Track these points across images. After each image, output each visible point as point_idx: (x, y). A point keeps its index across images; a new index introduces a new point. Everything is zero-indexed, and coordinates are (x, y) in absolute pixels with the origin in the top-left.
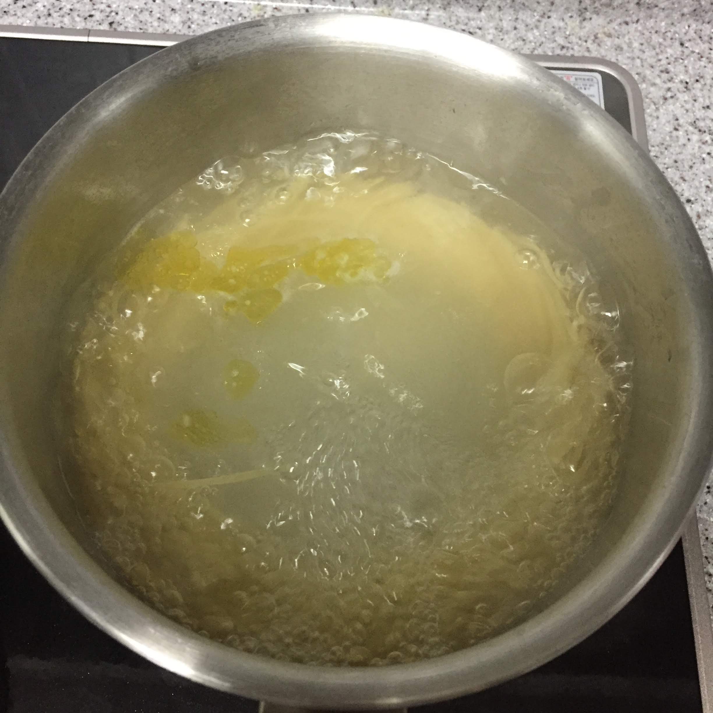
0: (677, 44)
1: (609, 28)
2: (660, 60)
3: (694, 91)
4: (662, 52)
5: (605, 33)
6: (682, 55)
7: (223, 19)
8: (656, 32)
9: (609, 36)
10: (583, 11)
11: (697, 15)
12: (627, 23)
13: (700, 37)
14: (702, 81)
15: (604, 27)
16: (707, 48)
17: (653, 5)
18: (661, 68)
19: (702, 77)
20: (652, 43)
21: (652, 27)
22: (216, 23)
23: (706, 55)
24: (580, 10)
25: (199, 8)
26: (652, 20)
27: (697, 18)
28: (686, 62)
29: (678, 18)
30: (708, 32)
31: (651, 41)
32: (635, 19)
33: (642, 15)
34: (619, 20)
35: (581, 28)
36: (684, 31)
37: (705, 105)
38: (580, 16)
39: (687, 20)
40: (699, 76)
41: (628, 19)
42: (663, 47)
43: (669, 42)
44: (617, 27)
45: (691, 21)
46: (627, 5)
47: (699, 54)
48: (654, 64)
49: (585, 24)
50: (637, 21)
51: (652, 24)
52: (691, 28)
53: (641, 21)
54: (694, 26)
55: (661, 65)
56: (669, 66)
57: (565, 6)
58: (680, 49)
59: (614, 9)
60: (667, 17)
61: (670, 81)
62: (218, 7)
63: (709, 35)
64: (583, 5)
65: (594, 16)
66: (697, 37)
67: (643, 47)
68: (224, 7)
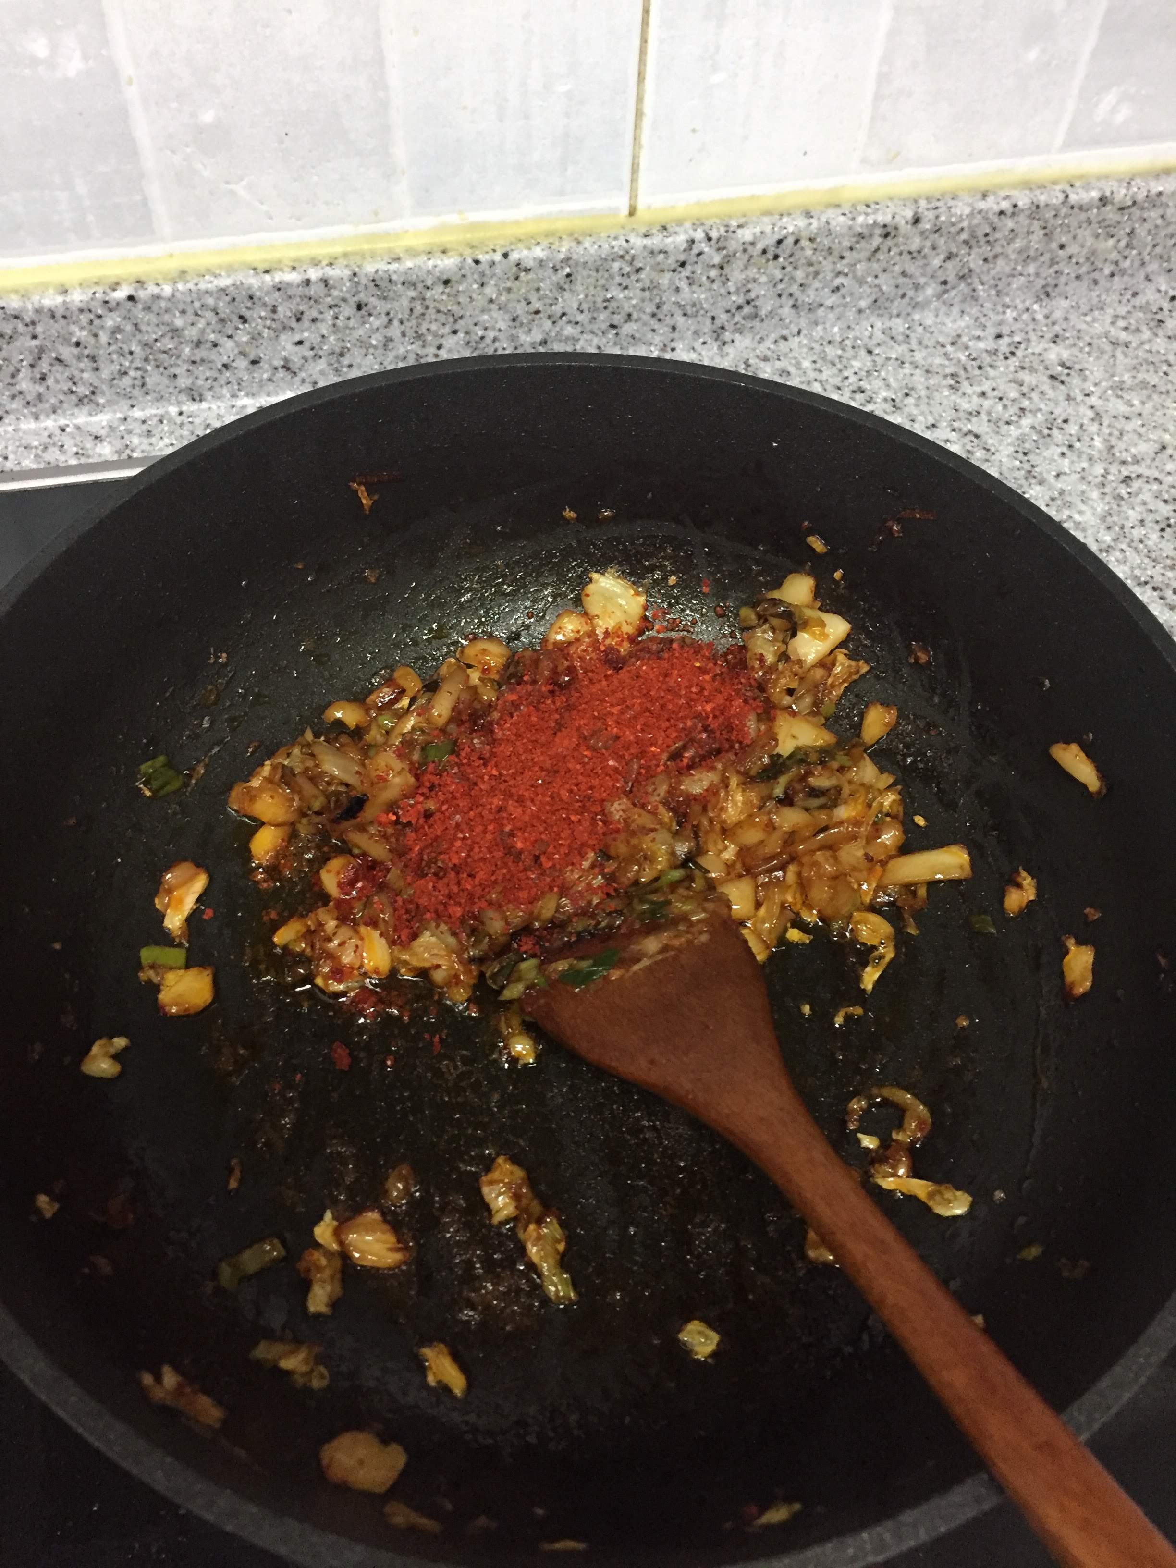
0: (863, 352)
1: (762, 349)
2: (847, 378)
3: (906, 410)
4: (846, 367)
5: (758, 357)
6: (875, 366)
7: (181, 436)
8: (829, 342)
9: (766, 359)
10: (719, 331)
11: (879, 308)
12: (785, 338)
13: (892, 338)
14: (913, 393)
15: (754, 350)
16: (906, 350)
17: (815, 305)
18: (851, 388)
19: (912, 389)
20: (829, 358)
21: (821, 337)
22: (172, 445)
23: (908, 359)
24: (715, 332)
25: (139, 429)
26: (819, 328)
27: (880, 312)
28: (883, 374)
29: (855, 319)
30: (901, 329)
31: (826, 355)
32: (795, 330)
33: (803, 323)
34: (773, 336)
35: (722, 356)
36: (867, 334)
37: (929, 424)
38: (716, 340)
39: (867, 318)
40: (907, 388)
41: (785, 332)
42: (845, 361)
43: (850, 352)
44: (772, 347)
45: (873, 319)
46: (780, 311)
47: (897, 359)
48: (840, 385)
49: (728, 349)
50: (799, 333)
51: (821, 334)
52: (875, 329)
53: (804, 332)
54: (879, 324)
55: (850, 384)
56: (862, 383)
57: (693, 328)
58: (869, 358)
59: (762, 320)
60: (839, 318)
61: (869, 402)
62: (169, 421)
63: (903, 334)
64: (718, 323)
65: (737, 337)
66: (888, 339)
67: (818, 366)
68: (179, 420)
